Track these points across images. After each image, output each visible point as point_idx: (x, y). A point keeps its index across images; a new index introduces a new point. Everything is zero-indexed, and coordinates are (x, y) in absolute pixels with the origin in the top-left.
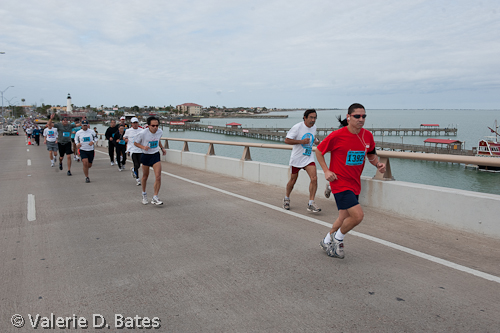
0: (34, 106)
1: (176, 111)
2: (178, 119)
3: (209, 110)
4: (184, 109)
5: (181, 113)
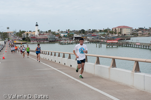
0: (14, 32)
1: (112, 33)
2: (113, 39)
3: (138, 30)
4: (118, 30)
5: (115, 33)
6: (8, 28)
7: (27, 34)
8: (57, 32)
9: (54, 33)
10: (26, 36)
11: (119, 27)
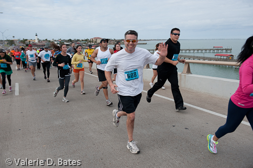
4: (94, 40)
5: (93, 42)
6: (14, 37)
7: (30, 42)
8: (51, 40)
9: (50, 41)
10: (28, 43)
11: (95, 38)
